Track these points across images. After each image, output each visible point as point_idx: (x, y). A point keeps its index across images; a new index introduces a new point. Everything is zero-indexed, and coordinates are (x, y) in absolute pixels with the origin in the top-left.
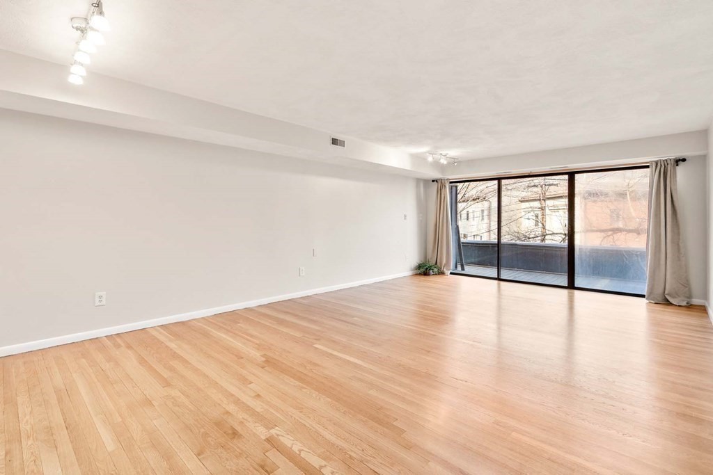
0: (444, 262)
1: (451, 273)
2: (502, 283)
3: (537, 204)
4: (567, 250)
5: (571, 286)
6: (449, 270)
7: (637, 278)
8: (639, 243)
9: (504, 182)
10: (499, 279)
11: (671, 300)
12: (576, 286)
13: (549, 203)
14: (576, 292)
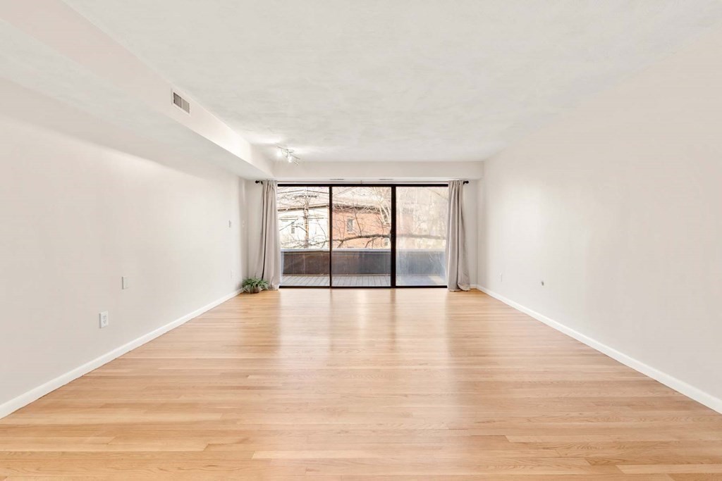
0: (272, 275)
1: (281, 287)
2: (334, 291)
3: (301, 213)
4: (390, 254)
5: (393, 286)
6: (277, 284)
7: (439, 272)
8: (442, 246)
9: (334, 188)
10: (331, 287)
11: (462, 287)
12: (397, 285)
13: (311, 212)
14: (397, 290)
